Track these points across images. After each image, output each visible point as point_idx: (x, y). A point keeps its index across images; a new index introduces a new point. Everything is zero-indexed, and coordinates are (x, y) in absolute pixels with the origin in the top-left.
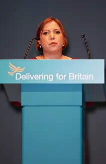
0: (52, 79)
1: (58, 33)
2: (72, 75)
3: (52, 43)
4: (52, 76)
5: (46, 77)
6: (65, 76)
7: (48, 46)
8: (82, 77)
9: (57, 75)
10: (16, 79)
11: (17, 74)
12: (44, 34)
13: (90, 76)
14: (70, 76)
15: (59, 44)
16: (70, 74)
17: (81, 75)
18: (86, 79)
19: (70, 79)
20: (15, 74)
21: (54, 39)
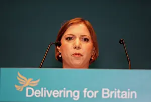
0: (78, 96)
1: (86, 40)
2: (106, 91)
3: (76, 54)
4: (78, 92)
5: (69, 93)
6: (96, 92)
7: (70, 57)
8: (120, 94)
9: (85, 91)
10: (27, 96)
11: (27, 89)
12: (67, 39)
13: (132, 93)
14: (103, 93)
15: (85, 56)
16: (103, 90)
17: (119, 92)
18: (126, 97)
19: (103, 97)
20: (25, 88)
21: (79, 48)
